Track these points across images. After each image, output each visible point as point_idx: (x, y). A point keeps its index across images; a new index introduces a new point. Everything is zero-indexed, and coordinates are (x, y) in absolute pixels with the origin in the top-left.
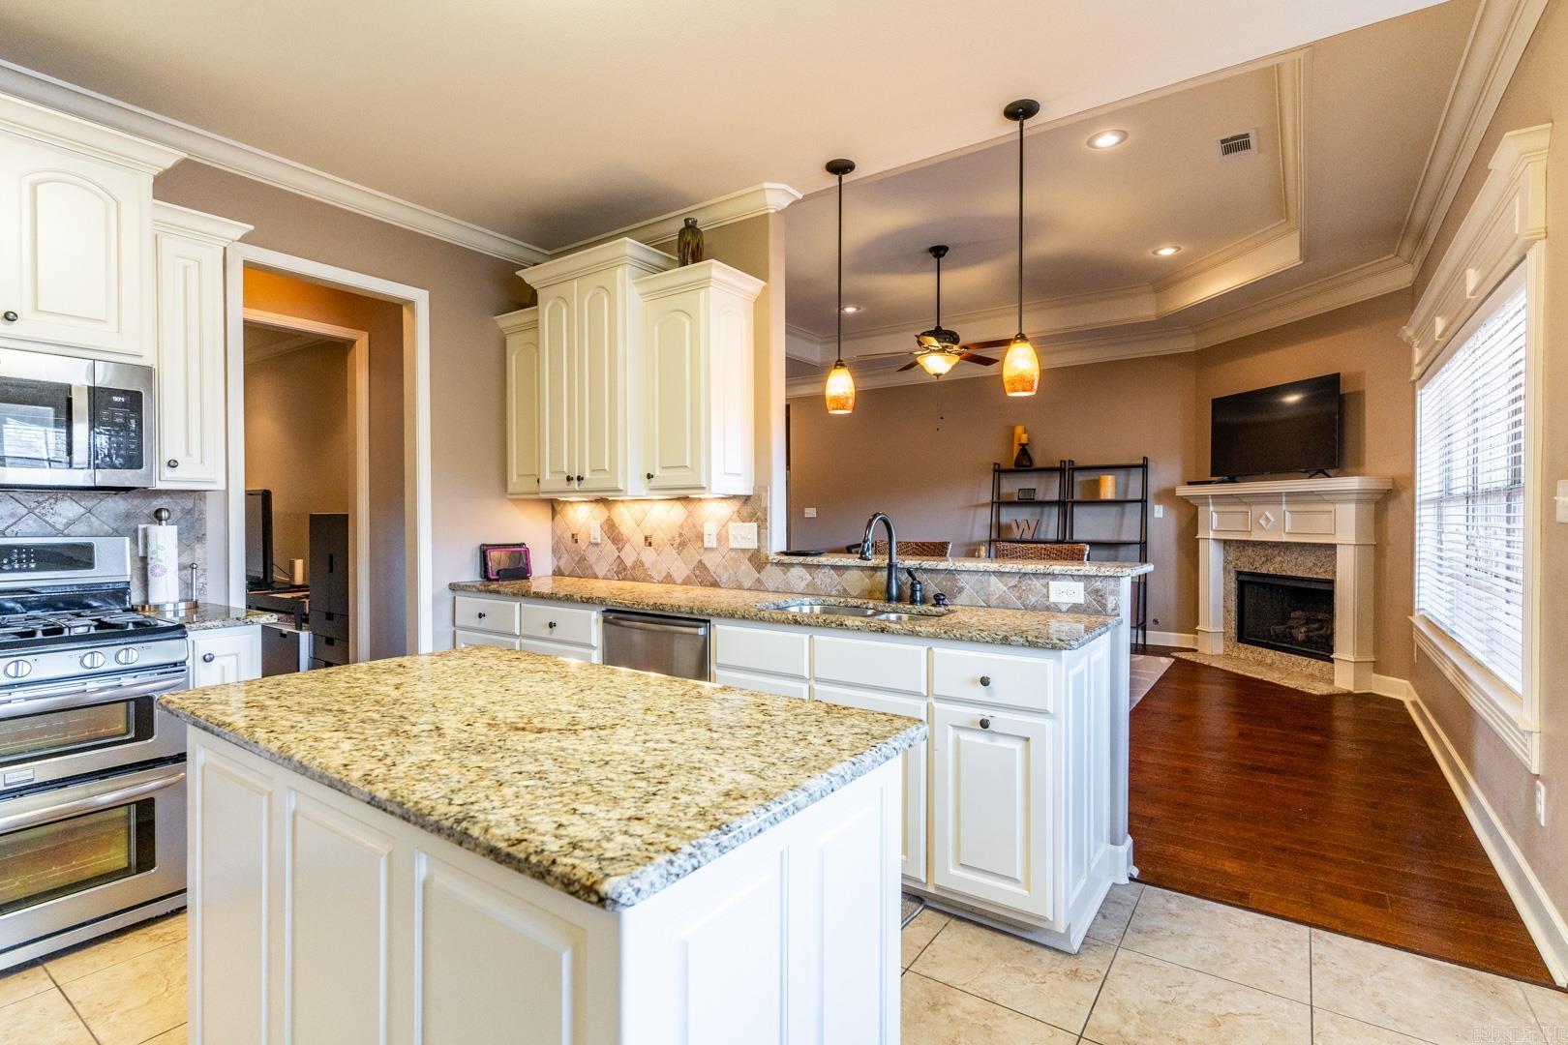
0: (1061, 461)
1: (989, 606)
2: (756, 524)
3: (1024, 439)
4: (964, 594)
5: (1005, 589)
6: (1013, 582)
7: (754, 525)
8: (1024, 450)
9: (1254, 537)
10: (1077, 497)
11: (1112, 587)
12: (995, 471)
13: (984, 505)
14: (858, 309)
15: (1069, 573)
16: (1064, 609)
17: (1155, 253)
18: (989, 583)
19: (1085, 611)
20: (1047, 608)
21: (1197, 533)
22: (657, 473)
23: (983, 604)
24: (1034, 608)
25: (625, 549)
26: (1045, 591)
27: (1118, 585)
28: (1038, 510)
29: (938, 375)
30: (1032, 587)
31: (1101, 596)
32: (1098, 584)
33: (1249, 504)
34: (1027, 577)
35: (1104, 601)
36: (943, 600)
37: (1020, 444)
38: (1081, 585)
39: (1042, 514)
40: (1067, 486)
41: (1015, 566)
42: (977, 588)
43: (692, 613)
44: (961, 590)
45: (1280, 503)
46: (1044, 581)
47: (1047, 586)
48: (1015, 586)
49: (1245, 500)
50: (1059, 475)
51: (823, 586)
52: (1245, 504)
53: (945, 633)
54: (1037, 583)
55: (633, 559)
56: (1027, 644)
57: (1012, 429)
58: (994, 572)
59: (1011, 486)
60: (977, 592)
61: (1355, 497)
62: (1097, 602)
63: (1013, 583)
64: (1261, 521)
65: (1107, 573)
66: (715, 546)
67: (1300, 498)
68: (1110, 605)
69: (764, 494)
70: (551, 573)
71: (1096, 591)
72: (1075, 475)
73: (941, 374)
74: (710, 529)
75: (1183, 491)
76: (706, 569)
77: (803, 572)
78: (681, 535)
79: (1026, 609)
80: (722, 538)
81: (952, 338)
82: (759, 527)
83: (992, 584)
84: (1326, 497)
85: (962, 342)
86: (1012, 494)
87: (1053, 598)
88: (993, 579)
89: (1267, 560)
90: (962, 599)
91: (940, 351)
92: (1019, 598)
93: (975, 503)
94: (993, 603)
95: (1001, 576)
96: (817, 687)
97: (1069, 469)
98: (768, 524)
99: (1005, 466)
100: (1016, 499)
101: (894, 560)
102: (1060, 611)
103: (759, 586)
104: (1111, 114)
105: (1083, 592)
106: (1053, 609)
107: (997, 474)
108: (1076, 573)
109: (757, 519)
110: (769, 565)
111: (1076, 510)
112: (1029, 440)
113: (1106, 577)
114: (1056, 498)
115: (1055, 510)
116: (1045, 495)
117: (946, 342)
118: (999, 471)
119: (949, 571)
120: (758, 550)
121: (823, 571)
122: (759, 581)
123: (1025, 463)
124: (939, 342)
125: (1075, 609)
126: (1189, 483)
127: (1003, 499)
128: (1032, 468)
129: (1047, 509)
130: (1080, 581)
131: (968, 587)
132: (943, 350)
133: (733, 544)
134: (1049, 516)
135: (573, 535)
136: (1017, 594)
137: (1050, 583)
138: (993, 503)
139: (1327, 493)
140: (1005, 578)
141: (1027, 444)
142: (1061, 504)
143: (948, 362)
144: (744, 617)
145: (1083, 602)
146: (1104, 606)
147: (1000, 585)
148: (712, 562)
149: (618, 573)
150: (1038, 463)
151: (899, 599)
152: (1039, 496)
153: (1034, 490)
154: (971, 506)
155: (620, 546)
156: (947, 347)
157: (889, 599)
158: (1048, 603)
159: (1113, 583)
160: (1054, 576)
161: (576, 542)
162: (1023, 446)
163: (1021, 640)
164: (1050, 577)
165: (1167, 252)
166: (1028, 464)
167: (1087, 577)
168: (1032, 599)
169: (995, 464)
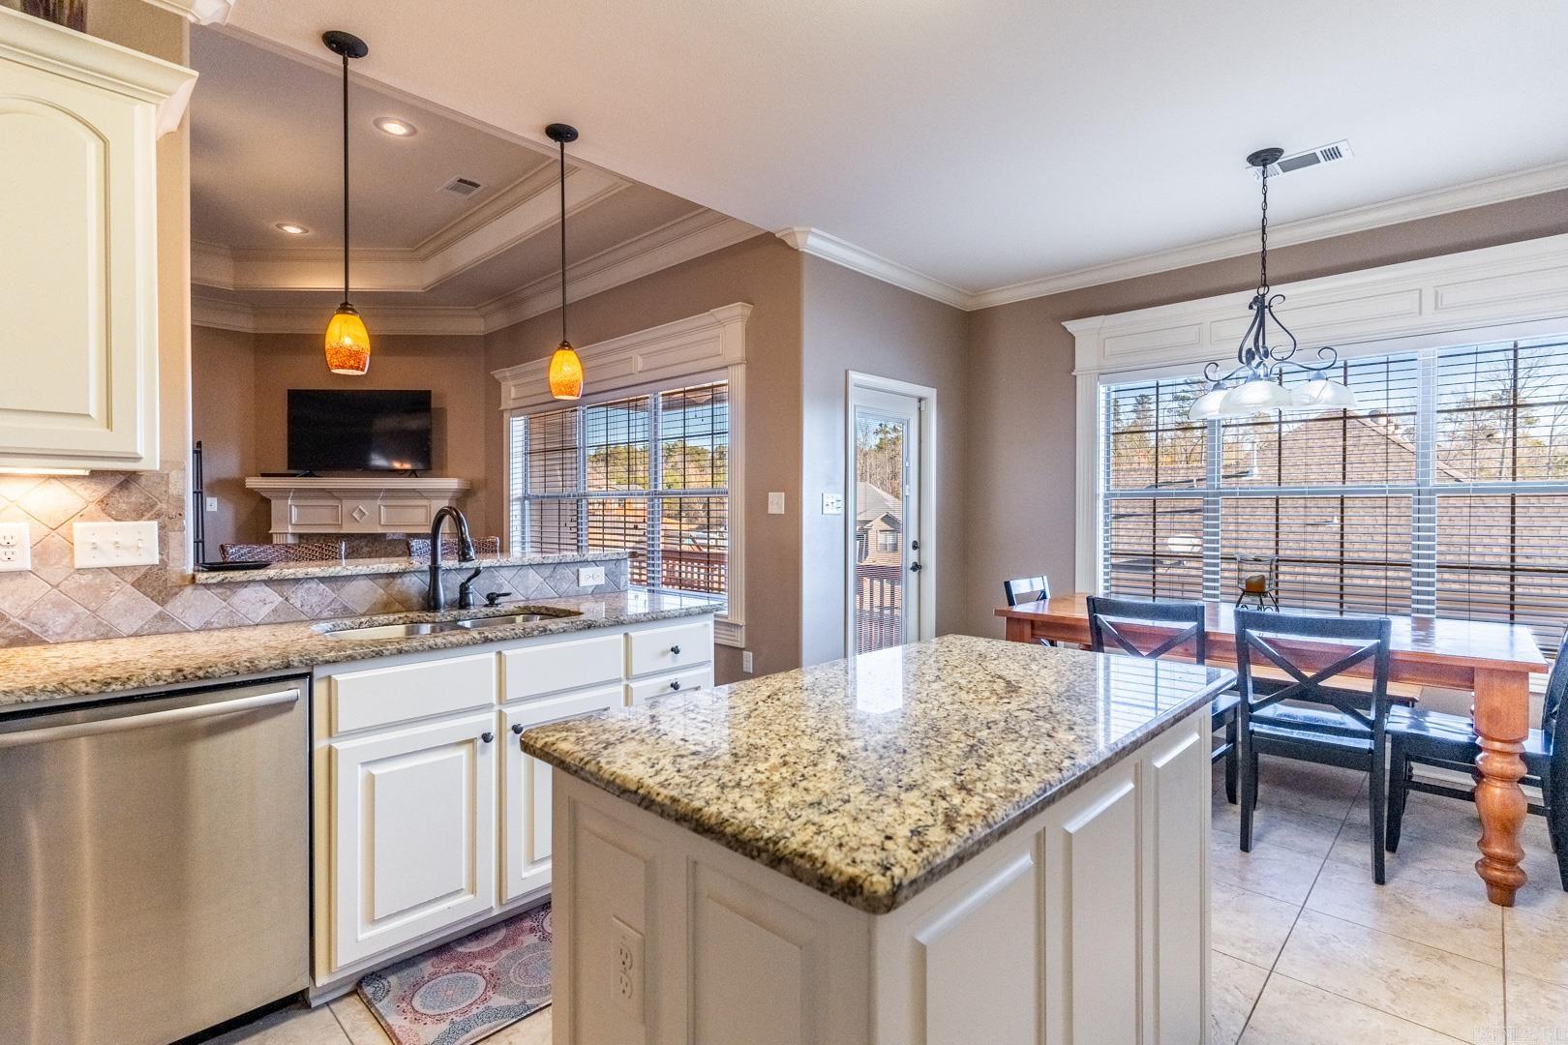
2: (155, 524)
7: (153, 525)
9: (344, 531)
17: (279, 226)
21: (270, 528)
33: (339, 499)
45: (376, 498)
46: (574, 569)
49: (335, 494)
51: (306, 608)
52: (337, 498)
61: (450, 494)
64: (354, 515)
66: (27, 566)
67: (400, 494)
75: (253, 483)
77: (268, 592)
80: (51, 551)
82: (162, 528)
84: (425, 494)
89: (354, 551)
98: (184, 523)
103: (163, 625)
104: (412, 107)
109: (157, 516)
110: (191, 588)
120: (160, 566)
121: (305, 587)
122: (164, 616)
126: (263, 475)
133: (86, 559)
137: (581, 570)
139: (426, 490)
148: (19, 595)
165: (292, 230)
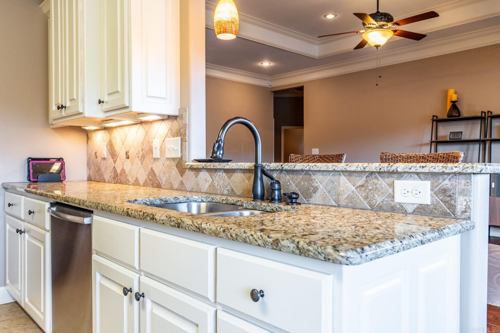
0: (482, 112)
1: (339, 206)
3: (454, 98)
4: (318, 194)
5: (353, 188)
6: (361, 181)
7: (179, 138)
8: (454, 106)
10: (494, 136)
11: (462, 186)
12: (433, 121)
13: (426, 144)
14: (336, 16)
15: (413, 170)
16: (410, 209)
18: (339, 183)
19: (431, 213)
20: (393, 209)
22: (106, 99)
23: (334, 204)
24: (380, 208)
25: (117, 161)
26: (390, 190)
27: (469, 184)
28: (465, 146)
29: (377, 46)
30: (378, 186)
31: (450, 196)
32: (446, 183)
34: (373, 176)
35: (453, 202)
36: (296, 198)
37: (452, 102)
38: (427, 184)
39: (468, 150)
40: (486, 129)
41: (361, 164)
42: (329, 188)
43: (80, 205)
44: (316, 190)
46: (389, 180)
47: (392, 185)
48: (362, 186)
50: (480, 122)
51: (219, 187)
53: (224, 231)
54: (382, 182)
55: (121, 168)
56: (298, 252)
57: (446, 93)
58: (343, 171)
59: (445, 131)
60: (329, 192)
62: (445, 202)
63: (360, 183)
65: (455, 170)
66: (159, 158)
68: (460, 207)
69: (184, 114)
70: (86, 179)
71: (444, 191)
72: (493, 121)
73: (379, 46)
74: (156, 143)
76: (154, 174)
77: (206, 175)
78: (142, 150)
79: (372, 210)
80: (162, 151)
81: (388, 18)
82: (181, 140)
83: (342, 183)
85: (395, 21)
86: (446, 136)
87: (399, 198)
88: (343, 179)
90: (317, 198)
91: (377, 28)
92: (366, 198)
93: (419, 143)
94: (343, 203)
95: (349, 175)
96: (144, 279)
97: (488, 117)
98: (187, 138)
99: (440, 117)
100: (448, 139)
101: (260, 162)
102: (405, 213)
105: (429, 192)
106: (401, 210)
107: (435, 123)
108: (420, 170)
109: (181, 134)
110: (187, 170)
111: (494, 146)
112: (458, 98)
113: (455, 174)
114: (478, 137)
115: (477, 146)
116: (470, 135)
117: (382, 21)
118: (437, 121)
119: (307, 172)
120: (181, 159)
121: (219, 174)
122: (182, 183)
123: (455, 114)
124: (376, 21)
125: (421, 210)
127: (438, 140)
128: (461, 117)
129: (471, 146)
130: (426, 179)
131: (321, 186)
132: (381, 27)
133: (168, 155)
134: (473, 150)
135: (95, 153)
136: (364, 194)
137: (395, 181)
138: (432, 142)
140: (353, 178)
141: (456, 101)
142: (481, 142)
143: (384, 35)
144: (102, 209)
145: (429, 203)
146: (452, 207)
147: (349, 184)
148: (158, 168)
149: (114, 178)
150: (465, 113)
151: (262, 198)
152: (465, 137)
153: (462, 132)
154: (417, 145)
155: (115, 159)
156: (383, 25)
157: (255, 198)
158: (393, 204)
159: (463, 182)
160: (400, 175)
161: (97, 158)
162: (454, 103)
163: (292, 246)
164: (396, 176)
166: (457, 115)
167: (433, 175)
168: (378, 199)
169: (434, 116)
